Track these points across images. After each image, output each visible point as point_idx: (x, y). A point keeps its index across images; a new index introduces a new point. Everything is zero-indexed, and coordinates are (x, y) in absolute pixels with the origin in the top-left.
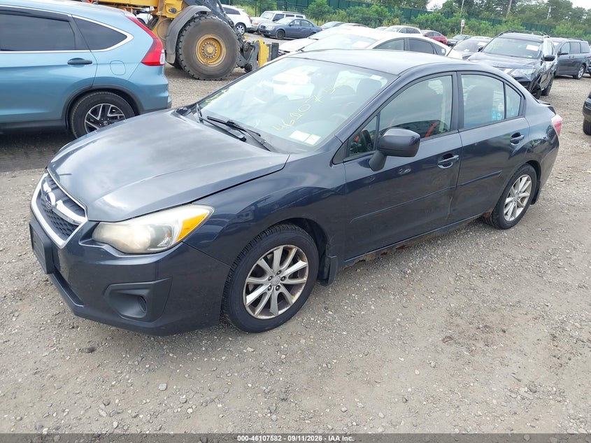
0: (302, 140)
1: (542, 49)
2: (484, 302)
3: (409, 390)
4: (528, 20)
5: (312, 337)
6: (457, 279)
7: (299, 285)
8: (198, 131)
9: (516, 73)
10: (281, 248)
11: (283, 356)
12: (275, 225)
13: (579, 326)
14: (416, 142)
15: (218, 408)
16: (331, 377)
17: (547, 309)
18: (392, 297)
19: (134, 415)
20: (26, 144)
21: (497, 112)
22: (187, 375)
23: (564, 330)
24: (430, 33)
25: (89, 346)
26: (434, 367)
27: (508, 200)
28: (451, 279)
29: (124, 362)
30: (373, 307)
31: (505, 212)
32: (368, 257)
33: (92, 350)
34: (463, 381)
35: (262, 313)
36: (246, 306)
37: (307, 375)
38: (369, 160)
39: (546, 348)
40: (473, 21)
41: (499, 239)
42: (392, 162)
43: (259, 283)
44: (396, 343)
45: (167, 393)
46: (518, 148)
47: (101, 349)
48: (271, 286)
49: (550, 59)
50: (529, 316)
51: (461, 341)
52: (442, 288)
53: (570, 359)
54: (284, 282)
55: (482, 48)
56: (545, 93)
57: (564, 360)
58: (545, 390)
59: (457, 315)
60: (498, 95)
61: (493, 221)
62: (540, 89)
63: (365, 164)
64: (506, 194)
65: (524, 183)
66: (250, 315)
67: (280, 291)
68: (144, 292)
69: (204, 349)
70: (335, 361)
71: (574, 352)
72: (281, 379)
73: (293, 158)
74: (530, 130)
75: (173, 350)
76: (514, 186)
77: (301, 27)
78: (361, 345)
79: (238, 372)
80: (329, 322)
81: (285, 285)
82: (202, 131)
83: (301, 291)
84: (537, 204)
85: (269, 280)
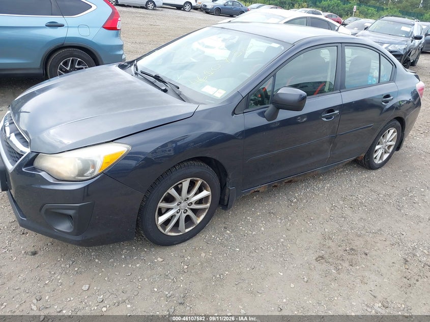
0: (211, 94)
1: (413, 29)
2: (352, 229)
3: (284, 300)
4: (404, 8)
5: (211, 252)
6: (333, 208)
7: (203, 210)
8: (130, 82)
9: (392, 48)
10: (189, 180)
11: (186, 267)
12: (184, 161)
13: (427, 253)
14: (303, 99)
15: (127, 308)
16: (222, 286)
17: (402, 237)
18: (279, 221)
19: (58, 310)
20: (15, 86)
21: (373, 77)
22: (106, 279)
23: (414, 255)
24: (329, 15)
25: (33, 250)
26: (307, 282)
27: (377, 147)
28: (327, 208)
29: (58, 264)
30: (263, 229)
31: (374, 156)
32: (261, 188)
33: (34, 253)
34: (329, 295)
35: (172, 230)
36: (158, 226)
37: (203, 284)
38: (265, 111)
39: (399, 270)
40: (363, 7)
41: (369, 178)
42: (284, 115)
43: (169, 207)
44: (278, 260)
45: (89, 293)
46: (387, 107)
47: (42, 253)
48: (179, 210)
49: (419, 38)
50: (388, 243)
51: (330, 260)
52: (320, 215)
53: (417, 281)
54: (191, 207)
55: (367, 27)
56: (413, 64)
57: (413, 281)
58: (396, 306)
59: (330, 238)
60: (375, 64)
61: (365, 163)
62: (410, 61)
63: (262, 114)
64: (376, 142)
65: (391, 135)
66: (161, 232)
67: (187, 214)
68: (71, 212)
69: (123, 257)
70: (227, 273)
71: (421, 274)
72: (182, 286)
73: (201, 108)
74: (398, 93)
75: (98, 257)
76: (383, 136)
77: (232, 7)
78: (250, 260)
79: (148, 278)
80: (227, 240)
81: (192, 210)
82: (134, 82)
83: (205, 214)
84: (400, 151)
85: (178, 205)
